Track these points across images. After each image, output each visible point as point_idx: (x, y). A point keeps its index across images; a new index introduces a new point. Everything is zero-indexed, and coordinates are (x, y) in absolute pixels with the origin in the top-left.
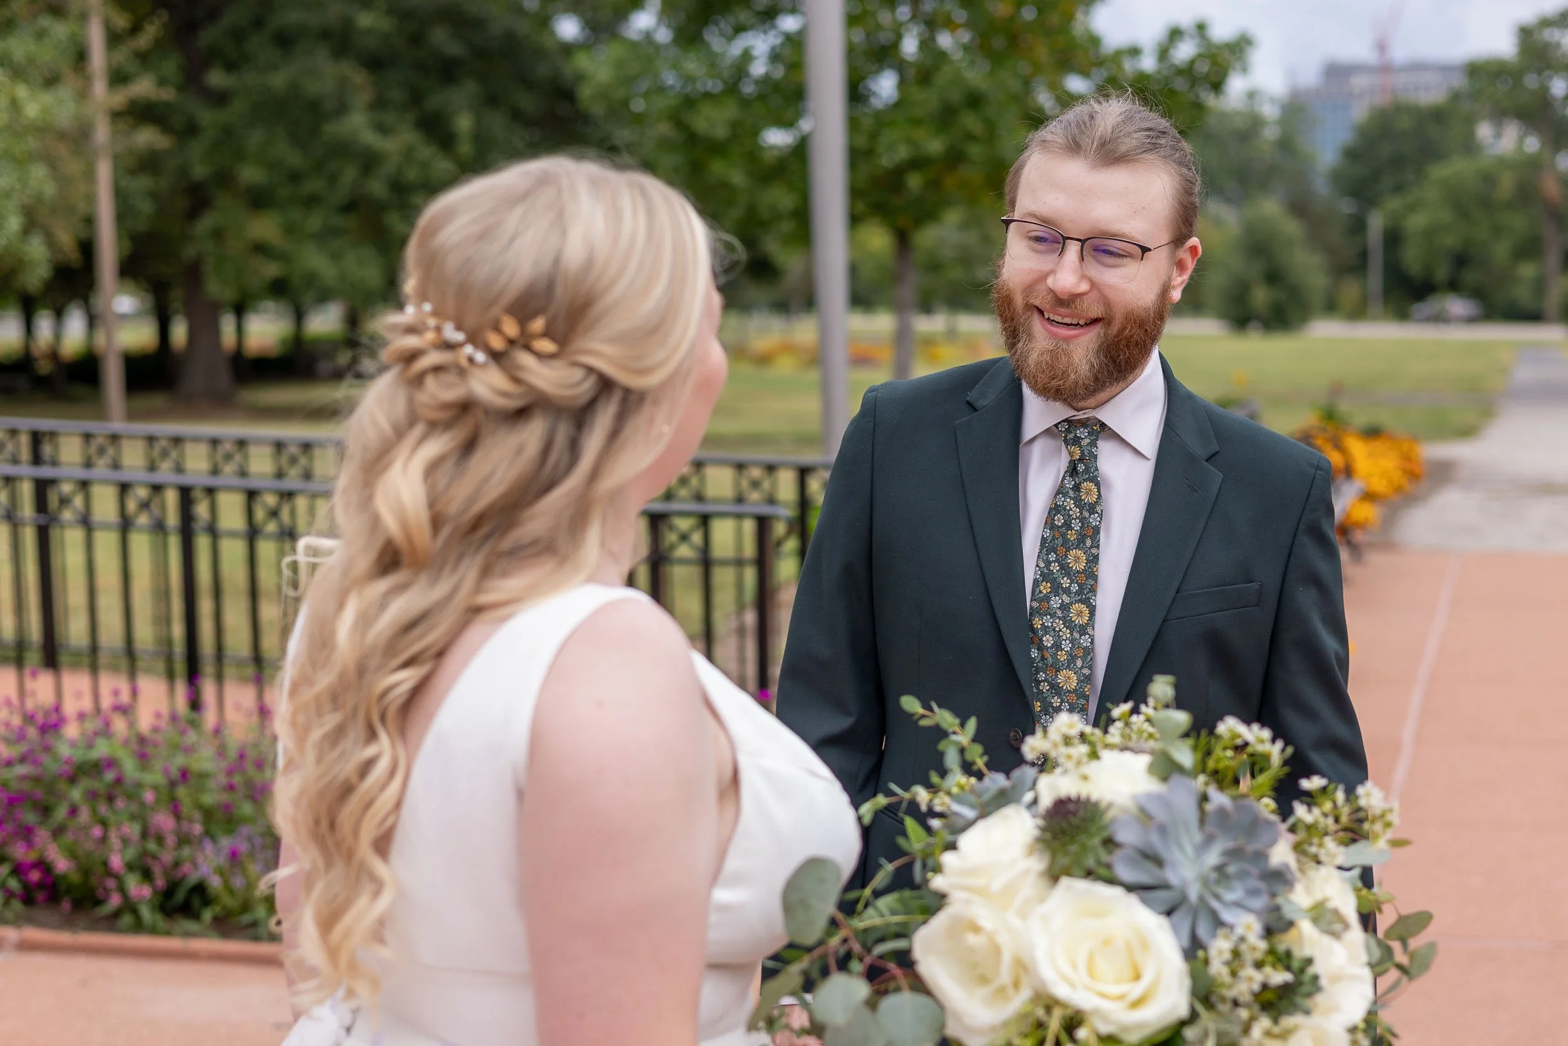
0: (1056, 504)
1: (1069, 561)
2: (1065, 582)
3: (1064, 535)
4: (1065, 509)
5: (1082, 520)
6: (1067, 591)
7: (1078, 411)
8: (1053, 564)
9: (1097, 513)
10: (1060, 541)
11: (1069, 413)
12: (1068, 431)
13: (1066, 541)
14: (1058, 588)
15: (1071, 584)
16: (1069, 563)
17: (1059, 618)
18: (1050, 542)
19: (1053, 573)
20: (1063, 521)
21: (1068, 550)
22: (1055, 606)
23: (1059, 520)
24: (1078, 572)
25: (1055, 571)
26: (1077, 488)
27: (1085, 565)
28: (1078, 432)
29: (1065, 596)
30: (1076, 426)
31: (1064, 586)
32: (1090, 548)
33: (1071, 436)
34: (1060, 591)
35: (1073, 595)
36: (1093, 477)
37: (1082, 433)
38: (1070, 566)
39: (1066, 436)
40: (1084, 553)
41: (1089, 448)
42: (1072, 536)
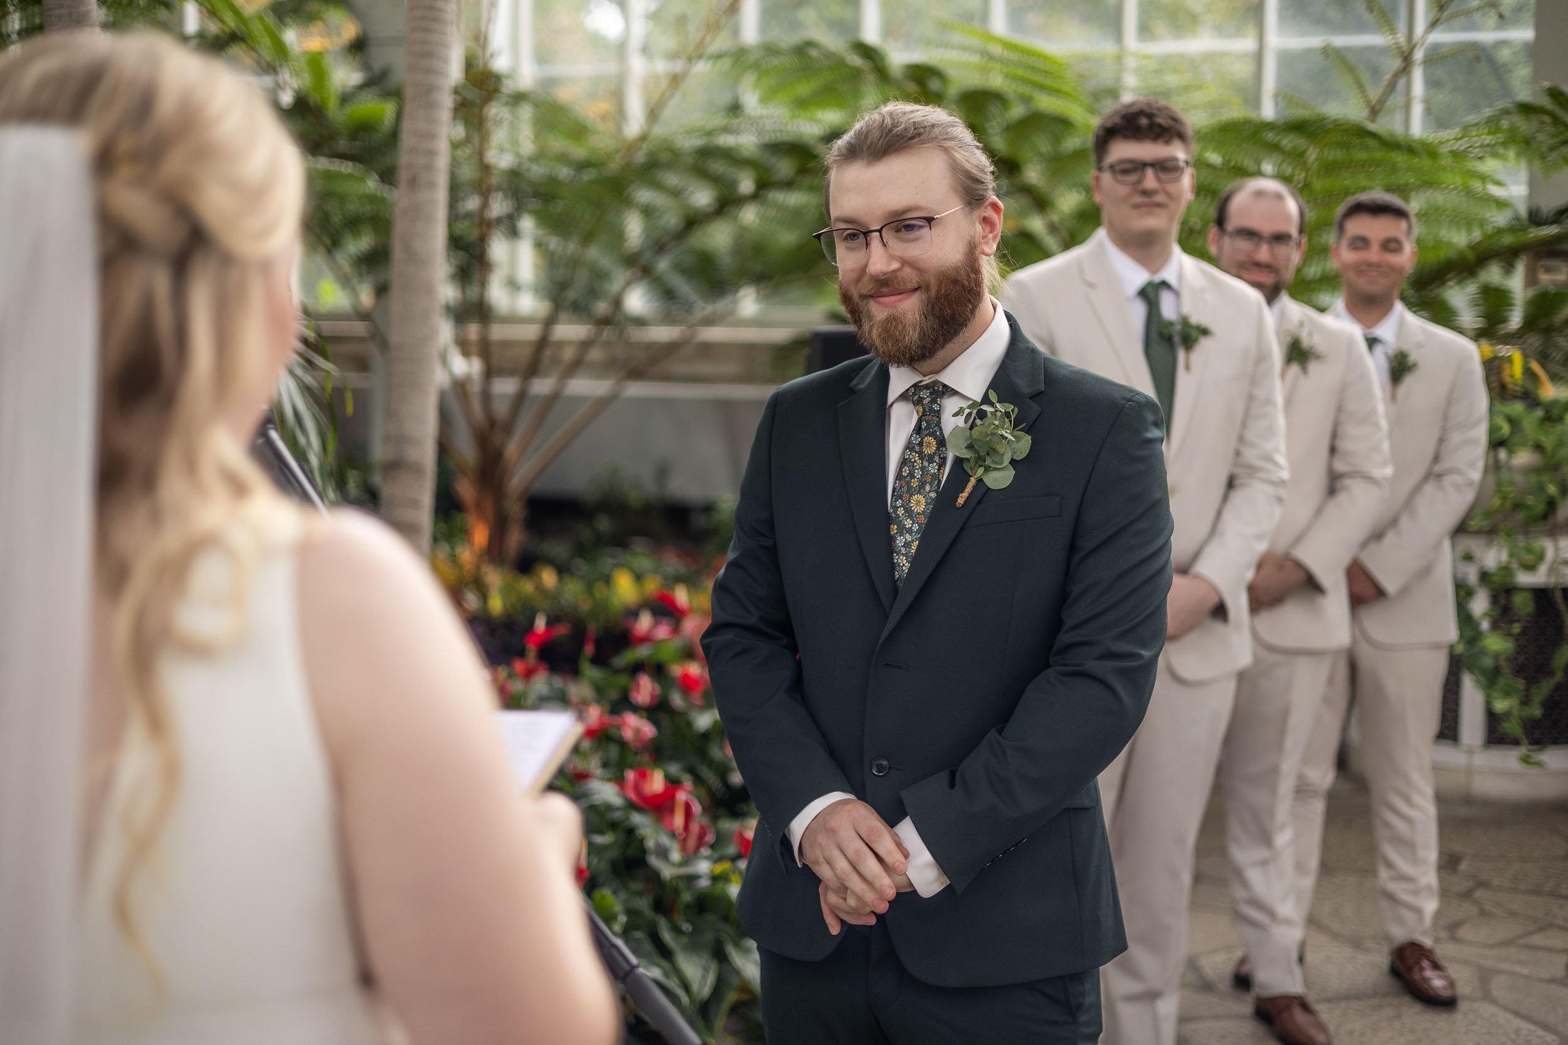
0: (904, 458)
1: (912, 505)
2: (908, 523)
3: (909, 483)
4: (910, 461)
5: (923, 468)
6: (910, 531)
7: (925, 376)
8: (899, 509)
9: (936, 462)
10: (906, 488)
11: (916, 378)
12: (914, 394)
13: (910, 488)
14: (903, 528)
15: (912, 524)
16: (912, 507)
17: (903, 554)
18: (899, 491)
19: (899, 517)
20: (908, 472)
21: (911, 495)
22: (900, 545)
23: (906, 471)
24: (919, 514)
25: (901, 515)
26: (921, 444)
27: (924, 507)
28: (922, 393)
29: (908, 535)
30: (920, 389)
31: (907, 526)
32: (928, 493)
33: (916, 398)
34: (905, 532)
35: (914, 534)
36: (933, 432)
37: (925, 394)
38: (913, 509)
39: (913, 398)
40: (924, 497)
41: (930, 405)
42: (915, 483)
